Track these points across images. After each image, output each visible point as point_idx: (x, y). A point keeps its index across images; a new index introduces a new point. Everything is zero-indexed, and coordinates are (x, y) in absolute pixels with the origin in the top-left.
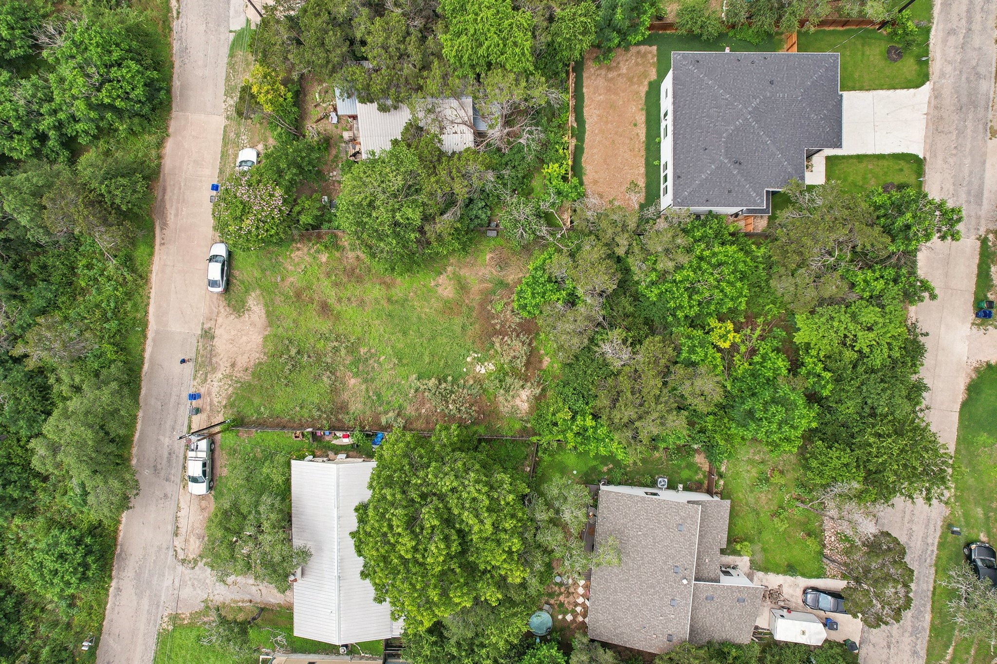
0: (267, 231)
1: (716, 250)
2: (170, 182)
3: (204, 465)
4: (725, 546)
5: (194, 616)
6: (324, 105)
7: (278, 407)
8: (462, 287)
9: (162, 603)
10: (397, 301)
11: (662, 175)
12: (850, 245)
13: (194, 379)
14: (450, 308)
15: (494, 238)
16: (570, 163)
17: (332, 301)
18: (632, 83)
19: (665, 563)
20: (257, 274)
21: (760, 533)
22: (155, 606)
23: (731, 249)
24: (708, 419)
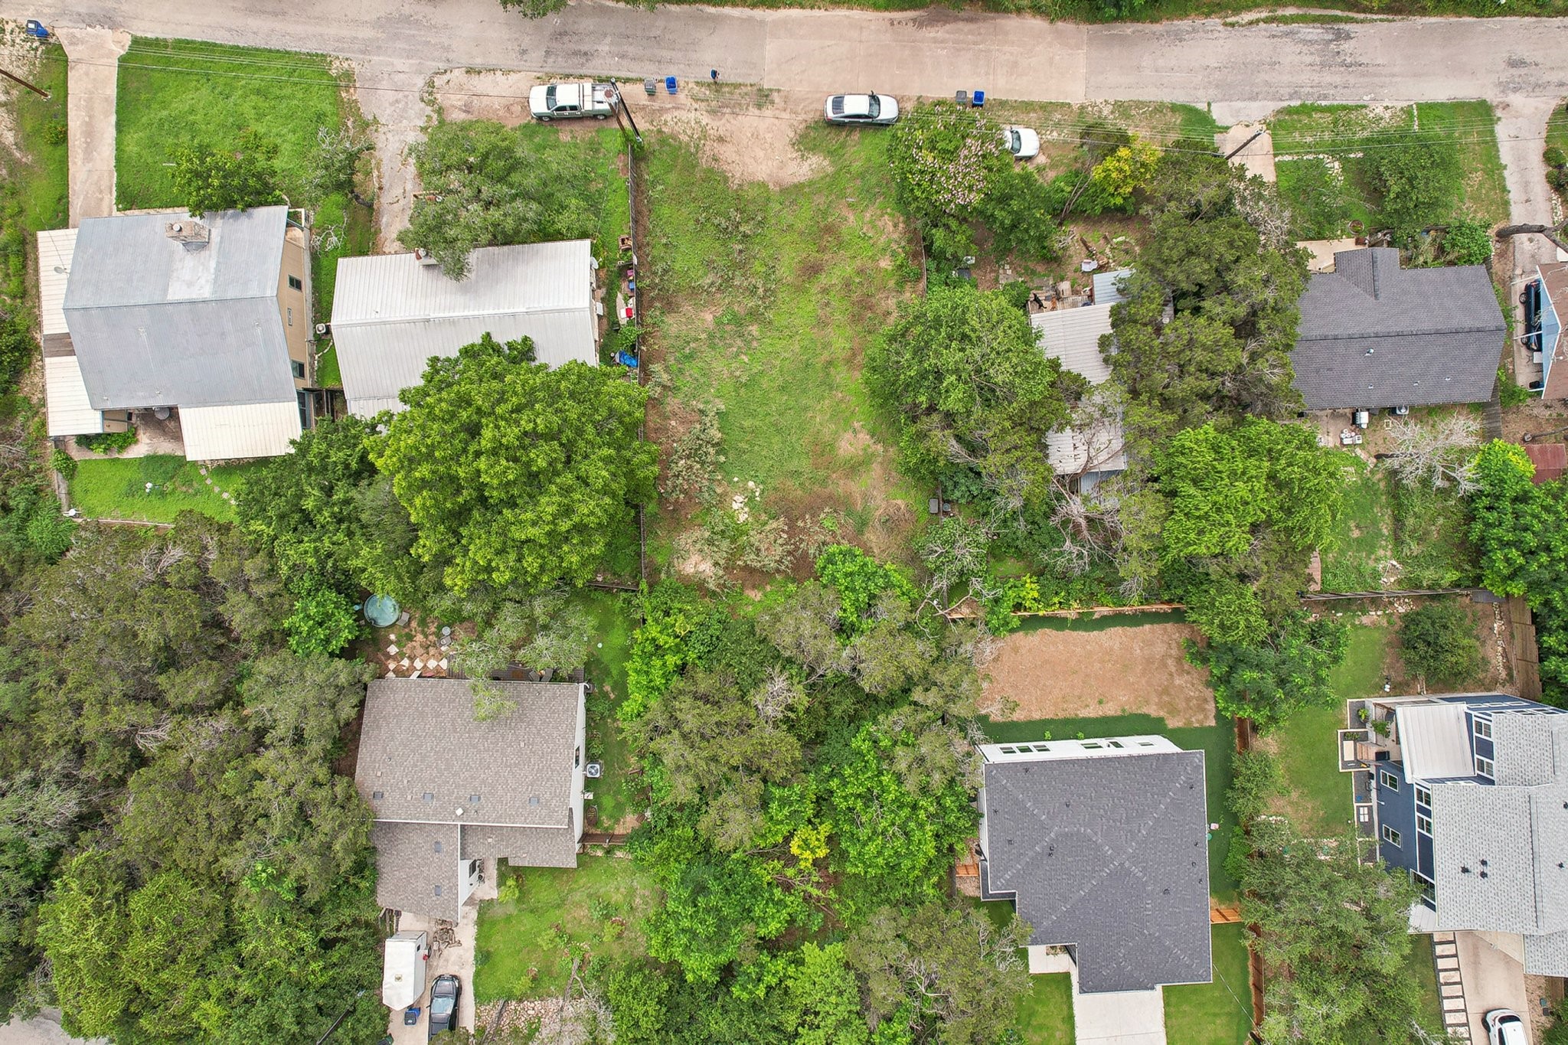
0: (919, 185)
1: (928, 827)
2: (983, 27)
3: (573, 108)
4: (511, 863)
5: (353, 108)
6: (1107, 250)
7: (665, 211)
8: (854, 468)
9: (368, 57)
10: (828, 374)
11: (1031, 745)
12: (944, 1013)
13: (697, 83)
14: (822, 451)
15: (927, 510)
16: (1041, 613)
17: (823, 279)
18: (1160, 695)
19: (483, 782)
20: (856, 167)
21: (532, 911)
22: (363, 47)
23: (930, 849)
24: (688, 829)
